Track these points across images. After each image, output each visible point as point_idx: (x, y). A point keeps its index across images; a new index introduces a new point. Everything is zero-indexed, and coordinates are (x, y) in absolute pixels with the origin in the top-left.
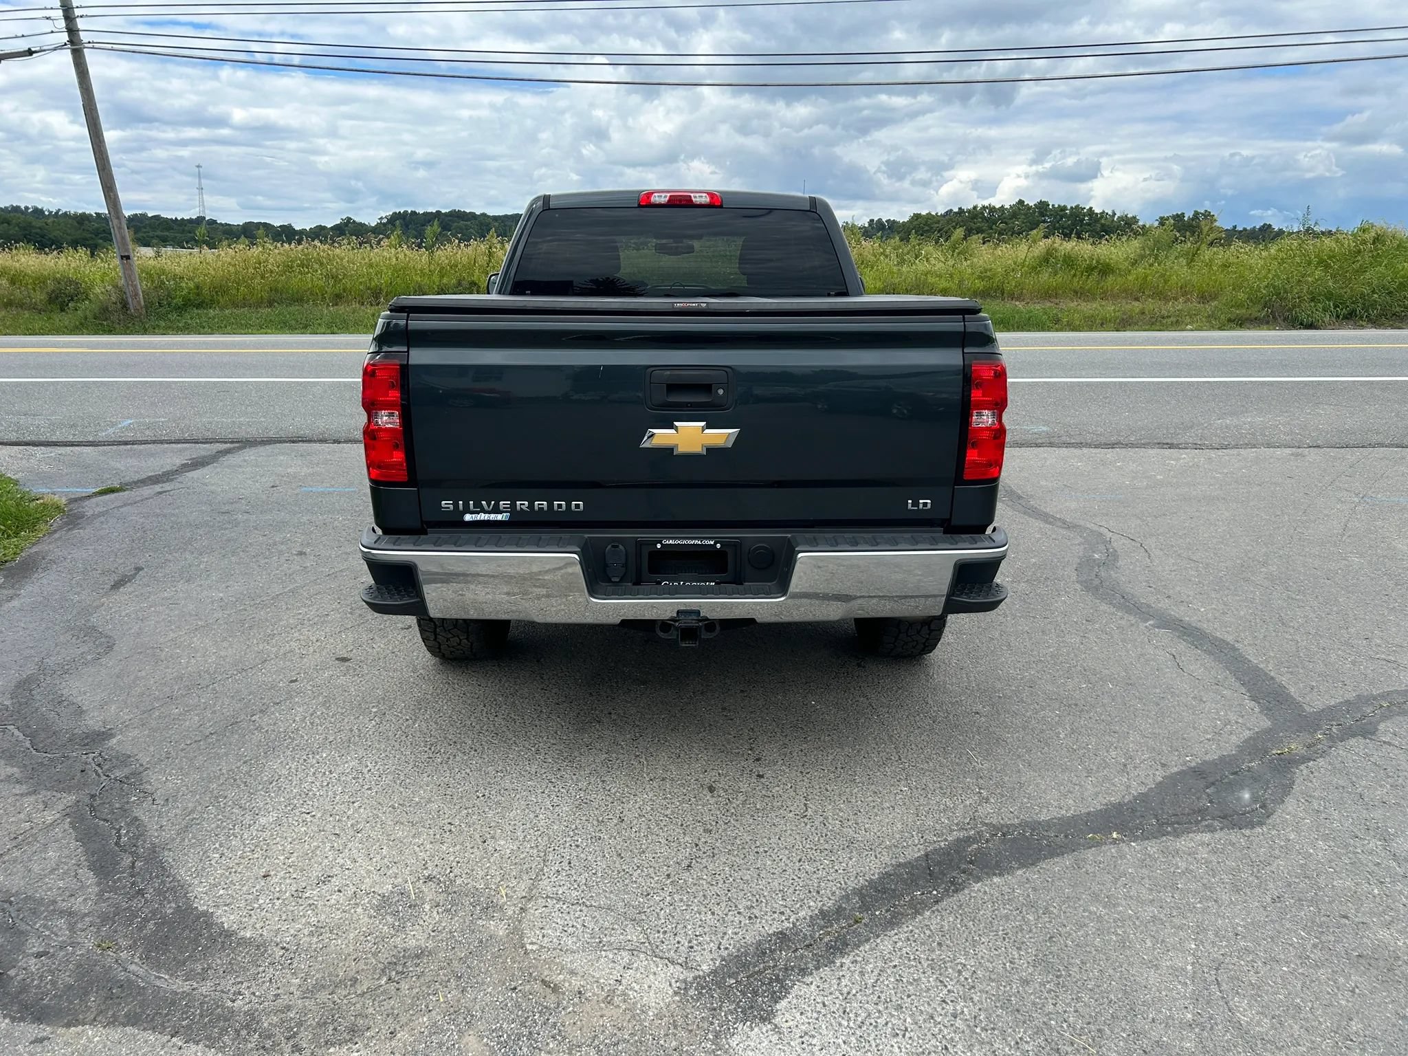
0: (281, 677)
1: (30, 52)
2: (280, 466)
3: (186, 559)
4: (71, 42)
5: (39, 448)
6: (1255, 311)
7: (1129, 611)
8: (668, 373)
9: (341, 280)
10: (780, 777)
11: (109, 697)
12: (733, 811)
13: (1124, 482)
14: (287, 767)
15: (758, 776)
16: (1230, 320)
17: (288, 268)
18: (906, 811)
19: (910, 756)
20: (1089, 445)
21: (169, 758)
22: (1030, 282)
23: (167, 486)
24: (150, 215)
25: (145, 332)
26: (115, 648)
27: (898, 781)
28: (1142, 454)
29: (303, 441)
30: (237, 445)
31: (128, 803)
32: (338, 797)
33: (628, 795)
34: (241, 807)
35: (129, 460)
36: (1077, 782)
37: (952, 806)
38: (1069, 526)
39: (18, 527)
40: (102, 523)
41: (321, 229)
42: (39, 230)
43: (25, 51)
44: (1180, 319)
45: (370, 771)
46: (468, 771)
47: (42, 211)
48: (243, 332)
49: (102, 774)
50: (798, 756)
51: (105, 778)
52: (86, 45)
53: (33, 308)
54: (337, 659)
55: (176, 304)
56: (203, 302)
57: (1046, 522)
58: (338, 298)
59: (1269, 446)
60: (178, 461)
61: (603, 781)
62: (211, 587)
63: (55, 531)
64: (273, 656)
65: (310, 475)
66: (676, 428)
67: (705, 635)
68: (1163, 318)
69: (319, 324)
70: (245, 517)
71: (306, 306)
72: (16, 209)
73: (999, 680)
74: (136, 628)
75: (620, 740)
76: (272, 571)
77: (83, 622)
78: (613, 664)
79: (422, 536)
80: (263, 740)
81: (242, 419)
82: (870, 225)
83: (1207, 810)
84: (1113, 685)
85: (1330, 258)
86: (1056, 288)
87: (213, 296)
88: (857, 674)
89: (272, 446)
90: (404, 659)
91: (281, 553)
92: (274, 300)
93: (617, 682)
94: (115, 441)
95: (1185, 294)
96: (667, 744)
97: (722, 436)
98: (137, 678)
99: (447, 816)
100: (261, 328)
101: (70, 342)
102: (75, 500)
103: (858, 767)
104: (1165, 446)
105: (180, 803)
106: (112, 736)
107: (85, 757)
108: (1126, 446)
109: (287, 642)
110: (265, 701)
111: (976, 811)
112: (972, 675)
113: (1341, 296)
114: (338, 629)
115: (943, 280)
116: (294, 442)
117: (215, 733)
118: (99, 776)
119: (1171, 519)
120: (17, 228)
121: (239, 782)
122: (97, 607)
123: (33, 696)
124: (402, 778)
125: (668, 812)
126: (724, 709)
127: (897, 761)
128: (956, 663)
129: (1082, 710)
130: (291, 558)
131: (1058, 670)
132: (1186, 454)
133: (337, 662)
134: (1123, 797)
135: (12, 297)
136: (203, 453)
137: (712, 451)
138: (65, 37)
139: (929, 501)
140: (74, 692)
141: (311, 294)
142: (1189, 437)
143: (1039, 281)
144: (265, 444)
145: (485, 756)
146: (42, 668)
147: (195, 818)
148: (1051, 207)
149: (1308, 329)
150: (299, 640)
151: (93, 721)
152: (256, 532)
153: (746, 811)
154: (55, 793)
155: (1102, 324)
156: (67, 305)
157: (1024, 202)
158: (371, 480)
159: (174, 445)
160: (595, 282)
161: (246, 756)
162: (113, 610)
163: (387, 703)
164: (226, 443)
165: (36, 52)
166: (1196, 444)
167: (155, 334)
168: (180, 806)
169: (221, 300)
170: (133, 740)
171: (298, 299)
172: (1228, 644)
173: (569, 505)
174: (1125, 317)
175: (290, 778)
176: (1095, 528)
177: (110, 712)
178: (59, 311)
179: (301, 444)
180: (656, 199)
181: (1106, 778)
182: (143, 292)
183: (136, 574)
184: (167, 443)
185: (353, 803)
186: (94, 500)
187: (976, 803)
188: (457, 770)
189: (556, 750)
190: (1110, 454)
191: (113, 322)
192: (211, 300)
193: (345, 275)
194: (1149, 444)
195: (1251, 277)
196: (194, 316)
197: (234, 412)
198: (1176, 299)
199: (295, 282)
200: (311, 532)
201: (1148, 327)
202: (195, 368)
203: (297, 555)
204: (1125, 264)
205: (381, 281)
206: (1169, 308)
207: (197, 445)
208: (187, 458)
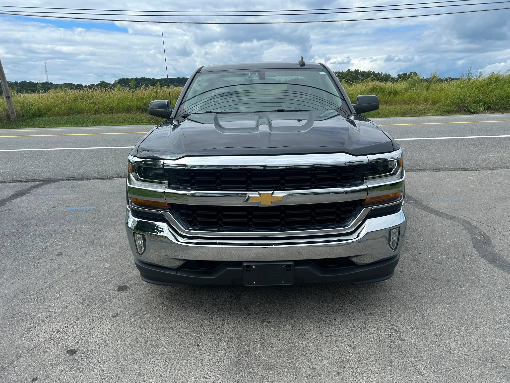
2: (59, 194)
6: (453, 108)
9: (97, 104)
16: (444, 112)
17: (75, 100)
20: (429, 170)
24: (27, 82)
25: (17, 127)
29: (73, 180)
30: (41, 183)
38: (451, 218)
41: (92, 85)
44: (425, 111)
48: (57, 126)
54: (68, 352)
55: (30, 116)
56: (41, 114)
58: (96, 112)
59: (508, 168)
65: (74, 199)
68: (419, 111)
69: (89, 122)
70: (34, 229)
71: (83, 115)
81: (46, 169)
85: (480, 86)
87: (45, 112)
89: (58, 183)
91: (49, 253)
92: (70, 113)
95: (426, 102)
100: (65, 124)
104: (463, 169)
108: (446, 170)
116: (68, 180)
130: (54, 258)
132: (474, 173)
133: (67, 355)
136: (24, 188)
141: (85, 110)
142: (471, 165)
144: (55, 182)
148: (360, 72)
150: (46, 332)
152: (38, 239)
157: (350, 70)
159: (11, 184)
164: (36, 181)
166: (475, 168)
167: (21, 128)
169: (48, 113)
171: (80, 112)
174: (404, 111)
176: (464, 218)
179: (72, 181)
182: (16, 111)
184: (8, 183)
191: (4, 124)
192: (44, 114)
193: (99, 102)
194: (455, 168)
195: (451, 95)
196: (37, 120)
197: (43, 166)
198: (423, 104)
199: (79, 105)
200: (68, 238)
201: (414, 115)
202: (30, 144)
203: (57, 255)
204: (403, 91)
205: (113, 104)
206: (421, 107)
207: (22, 183)
208: (15, 191)
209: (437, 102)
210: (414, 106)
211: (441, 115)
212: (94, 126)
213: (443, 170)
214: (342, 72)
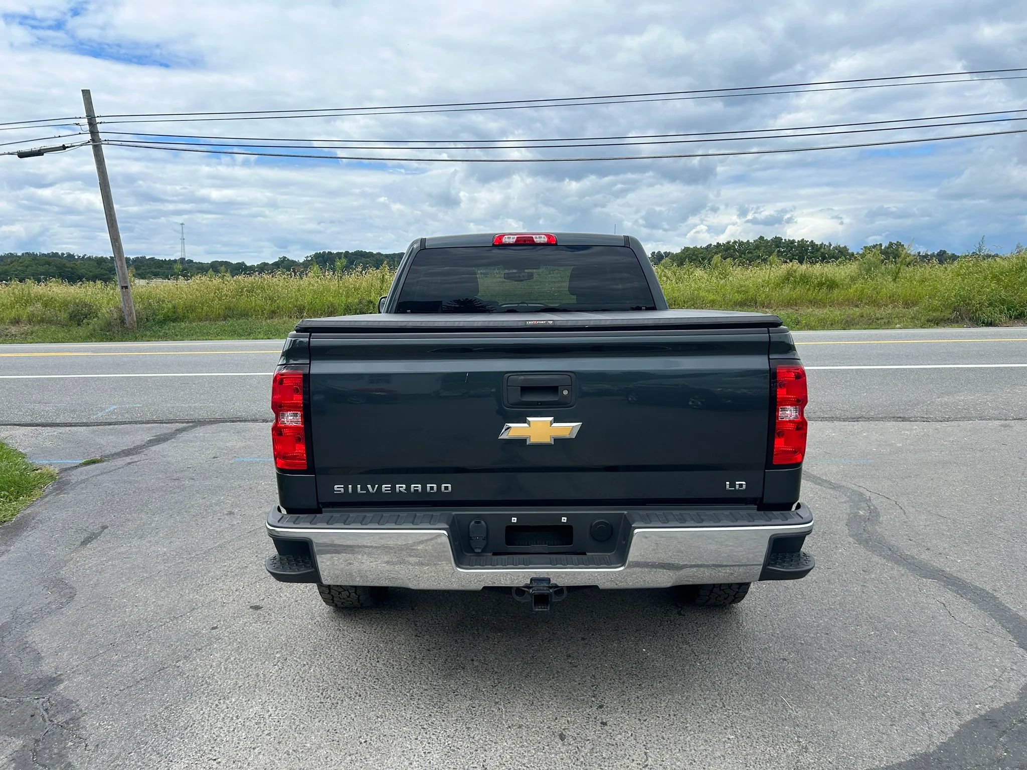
0: (204, 624)
1: (64, 148)
2: (221, 441)
3: (141, 519)
4: (93, 140)
5: (46, 428)
6: (947, 314)
7: (897, 562)
8: (522, 377)
9: (276, 301)
10: (621, 725)
11: (63, 645)
12: (582, 759)
13: (871, 450)
14: (202, 712)
15: (602, 723)
16: (928, 321)
17: (240, 292)
18: (735, 761)
19: (732, 703)
20: (839, 419)
21: (104, 704)
22: (775, 294)
23: (135, 458)
24: (147, 258)
25: (136, 339)
26: (76, 598)
27: (725, 729)
28: (881, 426)
29: (240, 421)
30: (191, 424)
31: (65, 748)
32: (241, 743)
33: (490, 743)
34: (158, 754)
35: (110, 437)
36: (884, 731)
37: (776, 755)
38: (834, 487)
39: (18, 492)
40: (82, 488)
41: (265, 264)
42: (70, 269)
43: (60, 147)
44: (890, 320)
45: (270, 715)
46: (353, 716)
47: (73, 256)
48: (205, 338)
49: (47, 720)
50: (635, 703)
51: (50, 723)
52: (103, 142)
53: (58, 323)
54: (251, 607)
55: (159, 319)
56: (178, 317)
57: (815, 483)
58: (273, 314)
59: (982, 418)
60: (148, 437)
61: (468, 728)
62: (157, 543)
63: (47, 496)
64: (200, 605)
65: (243, 448)
66: (529, 423)
67: (555, 599)
68: (878, 319)
69: (259, 332)
70: (190, 483)
71: (250, 319)
72: (55, 255)
73: (799, 627)
74: (95, 580)
75: (481, 685)
76: (207, 528)
77: (54, 575)
78: (474, 613)
79: (318, 515)
80: (183, 686)
81: (196, 405)
82: (653, 256)
83: (1004, 759)
84: (897, 632)
85: (1001, 274)
86: (795, 299)
87: (184, 313)
88: (678, 622)
89: (216, 425)
90: (305, 607)
91: (215, 512)
92: (227, 315)
93: (478, 630)
94: (102, 423)
95: (893, 302)
96: (522, 690)
97: (568, 429)
98: (89, 626)
99: (333, 763)
101: (80, 348)
102: (66, 470)
103: (688, 713)
104: (899, 419)
105: (108, 749)
106: (61, 681)
107: (36, 701)
108: (868, 419)
109: (212, 591)
110: (190, 647)
111: (798, 761)
112: (776, 623)
113: (1011, 302)
114: (254, 580)
115: (711, 294)
116: (233, 421)
117: (145, 678)
118: (44, 720)
119: (915, 480)
120: (55, 268)
121: (159, 728)
122: (67, 561)
123: (4, 642)
124: (297, 723)
125: (525, 761)
126: (569, 656)
127: (721, 708)
128: (760, 611)
129: (875, 658)
130: (222, 518)
131: (847, 618)
132: (916, 426)
133: (251, 610)
134: (928, 747)
135: (44, 316)
136: (166, 431)
137: (560, 442)
138: (88, 137)
139: (744, 483)
140: (37, 639)
141: (254, 311)
142: (916, 412)
143: (782, 294)
144: (212, 424)
145: (368, 702)
146: (15, 618)
147: (118, 765)
148: (783, 241)
149: (988, 326)
150: (222, 589)
151: (47, 668)
152: (198, 495)
153: (594, 760)
154: (7, 738)
155: (832, 324)
156: (82, 321)
157: (763, 238)
158: (278, 469)
159: (144, 425)
160: (458, 302)
161: (168, 702)
162: (80, 564)
163: (289, 649)
164: (183, 423)
165: (68, 147)
166: (923, 418)
167: (142, 340)
168: (107, 751)
169: (190, 316)
170: (77, 685)
171: (245, 314)
172: (988, 593)
173: (439, 488)
174: (849, 319)
175: (203, 723)
176: (856, 488)
177: (63, 658)
178: (77, 325)
179: (238, 423)
180: (506, 240)
181: (909, 726)
182: (136, 311)
183: (102, 532)
184: (140, 423)
185: (254, 749)
186: (79, 470)
187: (797, 752)
188: (344, 715)
189: (428, 695)
190: (857, 426)
191: (114, 333)
192: (183, 316)
193: (279, 297)
194: (885, 418)
195: (942, 289)
196: (170, 327)
197: (191, 399)
198: (886, 305)
199: (243, 302)
200: (240, 495)
201: (866, 326)
202: (166, 366)
203: (227, 514)
204: (847, 280)
205: (306, 300)
206: (881, 312)
207: (162, 425)
208: (153, 435)
209: (915, 303)
210: (867, 310)
211: (922, 327)
212: (269, 339)
213: (864, 419)
214: (748, 241)
